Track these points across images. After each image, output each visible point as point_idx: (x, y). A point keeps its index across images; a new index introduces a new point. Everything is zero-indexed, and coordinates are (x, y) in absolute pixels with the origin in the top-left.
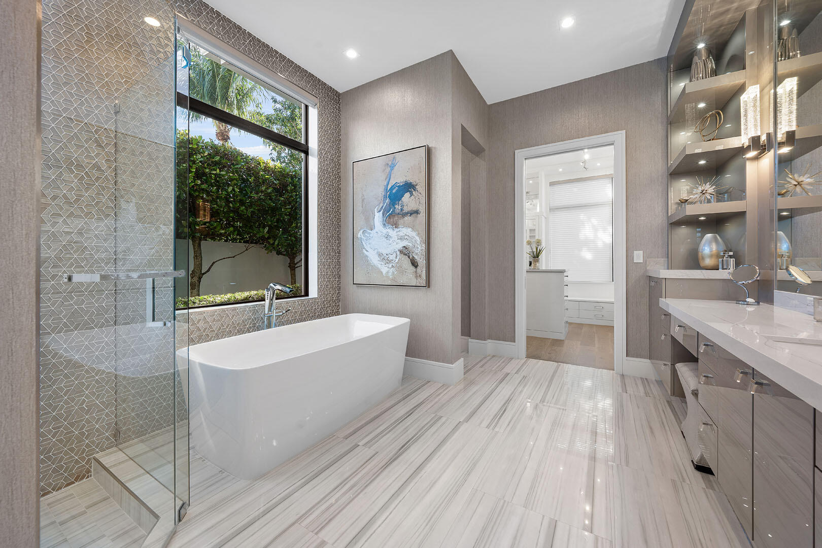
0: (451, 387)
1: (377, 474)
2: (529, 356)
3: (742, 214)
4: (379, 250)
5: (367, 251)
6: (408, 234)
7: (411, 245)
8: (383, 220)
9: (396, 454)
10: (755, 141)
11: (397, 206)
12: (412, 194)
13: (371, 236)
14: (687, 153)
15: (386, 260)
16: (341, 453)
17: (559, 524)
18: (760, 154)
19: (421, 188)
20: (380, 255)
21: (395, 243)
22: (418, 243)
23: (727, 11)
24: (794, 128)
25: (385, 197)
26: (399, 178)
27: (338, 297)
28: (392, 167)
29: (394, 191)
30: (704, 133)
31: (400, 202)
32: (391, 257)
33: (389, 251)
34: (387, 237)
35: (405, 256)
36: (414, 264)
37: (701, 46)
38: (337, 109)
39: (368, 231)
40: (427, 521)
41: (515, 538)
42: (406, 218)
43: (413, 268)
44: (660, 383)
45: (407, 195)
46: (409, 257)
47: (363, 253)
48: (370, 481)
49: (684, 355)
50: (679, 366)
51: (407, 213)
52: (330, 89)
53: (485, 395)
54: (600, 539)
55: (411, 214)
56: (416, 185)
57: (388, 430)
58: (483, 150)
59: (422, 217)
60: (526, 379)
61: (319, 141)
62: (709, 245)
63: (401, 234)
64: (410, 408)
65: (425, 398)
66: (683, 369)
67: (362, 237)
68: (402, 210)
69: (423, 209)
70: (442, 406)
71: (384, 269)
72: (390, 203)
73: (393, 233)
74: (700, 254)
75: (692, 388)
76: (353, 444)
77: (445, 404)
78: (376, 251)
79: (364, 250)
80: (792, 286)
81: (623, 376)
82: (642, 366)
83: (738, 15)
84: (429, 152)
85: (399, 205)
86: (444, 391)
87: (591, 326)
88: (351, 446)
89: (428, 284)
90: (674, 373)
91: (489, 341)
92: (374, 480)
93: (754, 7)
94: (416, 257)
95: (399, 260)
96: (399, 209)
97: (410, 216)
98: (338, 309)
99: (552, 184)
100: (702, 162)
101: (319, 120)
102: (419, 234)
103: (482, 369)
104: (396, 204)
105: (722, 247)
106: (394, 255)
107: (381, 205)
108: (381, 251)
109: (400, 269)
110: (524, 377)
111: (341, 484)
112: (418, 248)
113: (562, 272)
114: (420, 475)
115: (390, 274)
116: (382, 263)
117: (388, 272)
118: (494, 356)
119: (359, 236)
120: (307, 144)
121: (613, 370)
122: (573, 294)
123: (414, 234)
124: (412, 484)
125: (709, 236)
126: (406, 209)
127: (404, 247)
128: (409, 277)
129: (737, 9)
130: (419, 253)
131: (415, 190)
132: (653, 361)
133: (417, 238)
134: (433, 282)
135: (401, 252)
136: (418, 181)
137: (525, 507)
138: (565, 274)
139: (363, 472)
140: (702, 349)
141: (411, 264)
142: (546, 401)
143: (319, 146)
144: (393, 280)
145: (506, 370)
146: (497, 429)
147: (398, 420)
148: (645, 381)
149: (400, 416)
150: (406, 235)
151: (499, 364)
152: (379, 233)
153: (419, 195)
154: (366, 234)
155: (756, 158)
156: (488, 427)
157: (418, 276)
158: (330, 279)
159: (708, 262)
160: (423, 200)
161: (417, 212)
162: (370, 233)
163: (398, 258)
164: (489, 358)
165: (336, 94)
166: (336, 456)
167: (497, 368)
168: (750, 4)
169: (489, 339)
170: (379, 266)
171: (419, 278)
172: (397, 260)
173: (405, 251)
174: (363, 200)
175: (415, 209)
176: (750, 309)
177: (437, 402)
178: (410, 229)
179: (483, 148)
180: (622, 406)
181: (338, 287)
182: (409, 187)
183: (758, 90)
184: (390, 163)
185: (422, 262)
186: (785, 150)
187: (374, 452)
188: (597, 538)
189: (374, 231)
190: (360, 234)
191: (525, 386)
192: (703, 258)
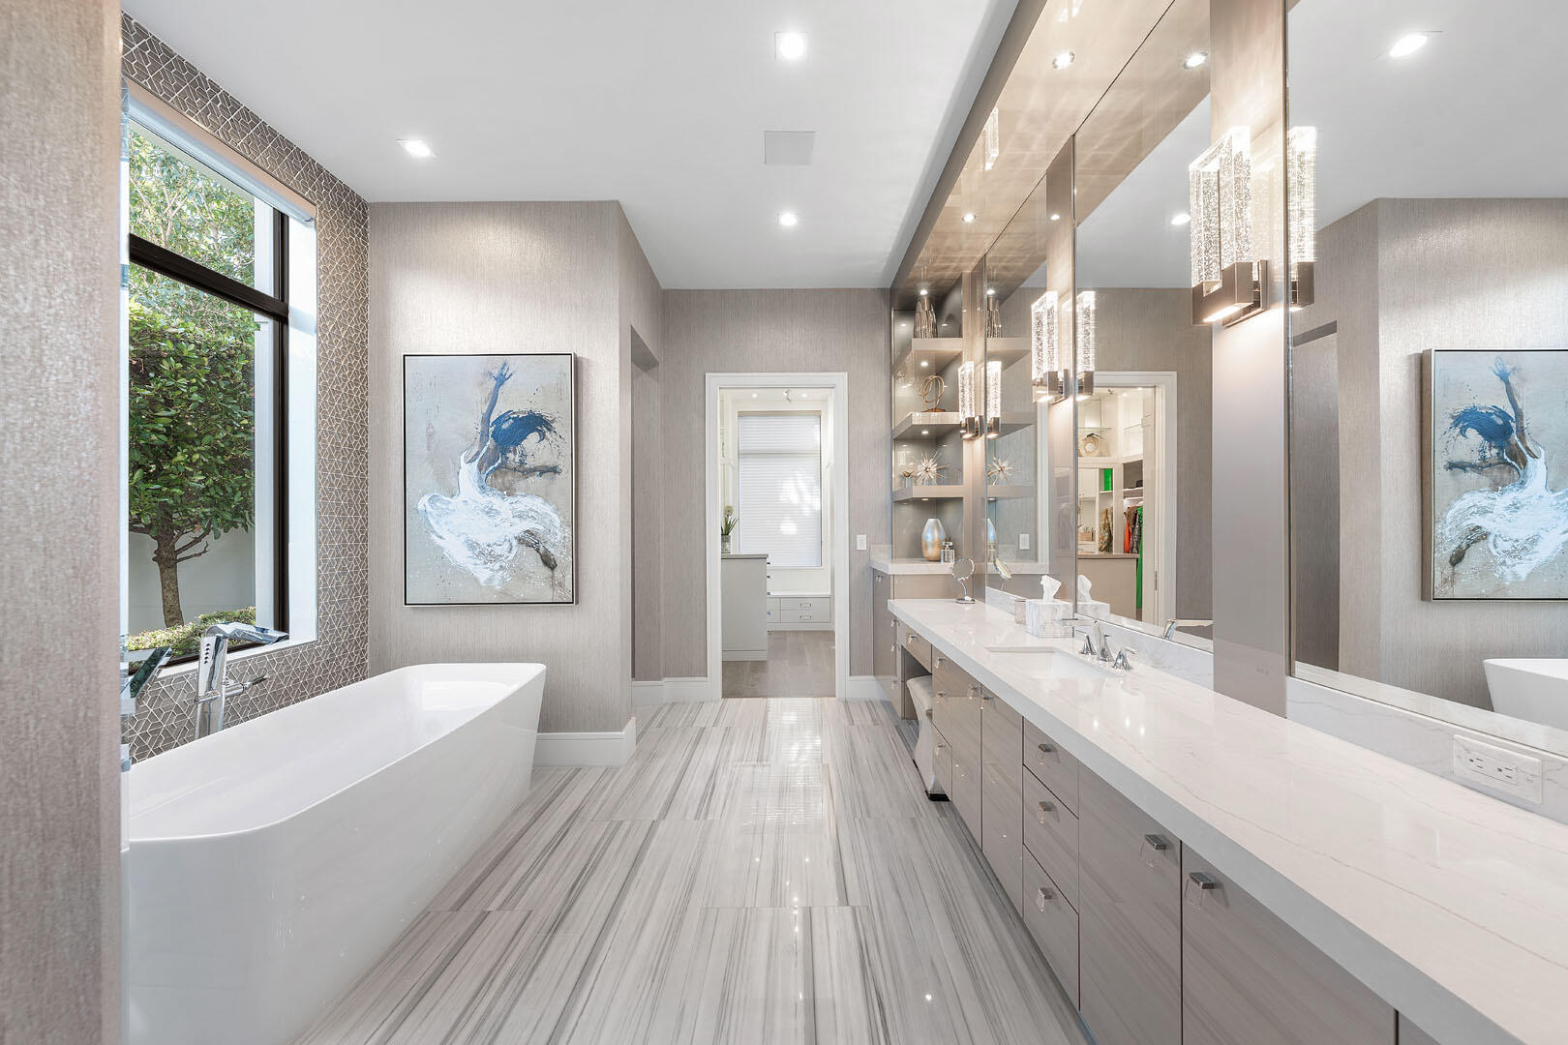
0: (621, 770)
1: (545, 944)
2: (727, 693)
3: (960, 500)
4: (471, 537)
5: (441, 537)
6: (534, 508)
7: (541, 528)
8: (481, 478)
9: (564, 905)
10: (971, 421)
11: (511, 455)
12: (543, 437)
13: (451, 507)
14: (914, 423)
15: (488, 556)
16: (458, 937)
17: (815, 911)
18: (973, 437)
19: (563, 427)
20: (472, 545)
21: (507, 524)
22: (558, 525)
23: (946, 268)
24: (998, 415)
25: (484, 435)
26: (515, 401)
27: (364, 633)
28: (501, 380)
29: (505, 426)
30: (927, 398)
31: (518, 448)
32: (498, 550)
33: (492, 539)
34: (490, 512)
35: (529, 549)
36: (548, 562)
37: (924, 292)
38: (359, 235)
39: (443, 497)
40: (651, 978)
41: (770, 947)
42: (531, 479)
43: (547, 571)
44: (887, 705)
45: (533, 437)
46: (538, 550)
47: (431, 542)
48: (537, 958)
49: (916, 669)
50: (911, 683)
51: (532, 471)
52: (345, 190)
53: (679, 770)
54: (857, 909)
55: (542, 473)
56: (553, 421)
57: (535, 871)
58: (655, 364)
59: (565, 479)
60: (731, 732)
61: (320, 300)
62: (932, 532)
63: (520, 507)
64: (562, 823)
65: (582, 798)
66: (915, 686)
67: (429, 509)
68: (522, 463)
69: (565, 464)
70: (616, 806)
71: (483, 574)
72: (496, 448)
73: (503, 505)
74: (923, 543)
75: (927, 709)
76: (477, 914)
77: (619, 801)
78: (463, 538)
79: (433, 537)
80: (997, 581)
81: (846, 702)
82: (867, 687)
83: (957, 274)
84: (577, 365)
85: (515, 454)
86: (611, 778)
87: (797, 632)
88: (471, 921)
89: (575, 599)
90: (906, 691)
91: (666, 679)
92: (542, 955)
93: (968, 271)
94: (552, 550)
95: (516, 556)
96: (517, 460)
97: (541, 475)
98: (363, 660)
99: (742, 415)
100: (925, 433)
101: (319, 255)
102: (558, 509)
103: (663, 729)
104: (510, 452)
105: (943, 536)
106: (506, 546)
107: (476, 449)
108: (473, 537)
109: (519, 573)
110: (727, 729)
111: (483, 984)
112: (556, 534)
113: (764, 557)
114: (619, 918)
115: (496, 582)
116: (478, 562)
117: (490, 580)
118: (673, 704)
119: (420, 507)
120: (283, 300)
121: (835, 696)
122: (776, 588)
123: (548, 509)
124: (610, 938)
125: (931, 521)
126: (530, 463)
127: (528, 531)
128: (538, 584)
129: (955, 269)
130: (557, 539)
131: (549, 430)
132: (880, 677)
133: (555, 517)
134: (584, 594)
135: (521, 541)
136: (556, 415)
137: (772, 905)
138: (768, 560)
139: (516, 953)
140: (937, 665)
141: (541, 564)
142: (765, 758)
143: (320, 310)
144: (503, 593)
145: (699, 723)
146: (709, 818)
147: (547, 847)
148: (870, 704)
149: (549, 840)
150: (531, 510)
151: (685, 715)
152: (470, 502)
153: (558, 438)
154: (438, 504)
155: (970, 439)
156: (697, 818)
157: (554, 584)
158: (345, 596)
159: (931, 552)
160: (567, 449)
161: (554, 470)
162: (449, 502)
163: (514, 551)
164: (666, 708)
165: (357, 204)
166: (451, 945)
167: (685, 722)
168: (966, 268)
169: (665, 676)
170: (471, 567)
171: (557, 588)
172: (512, 556)
173: (529, 541)
174: (430, 436)
175: (550, 464)
176: (967, 608)
177: (605, 801)
178: (540, 500)
179: (656, 361)
180: (852, 744)
181: (362, 612)
182: (535, 423)
183: (973, 366)
184: (496, 372)
185: (562, 556)
186: (992, 436)
187: (525, 913)
188: (854, 909)
189: (456, 501)
190: (423, 503)
191: (732, 743)
192: (926, 547)
